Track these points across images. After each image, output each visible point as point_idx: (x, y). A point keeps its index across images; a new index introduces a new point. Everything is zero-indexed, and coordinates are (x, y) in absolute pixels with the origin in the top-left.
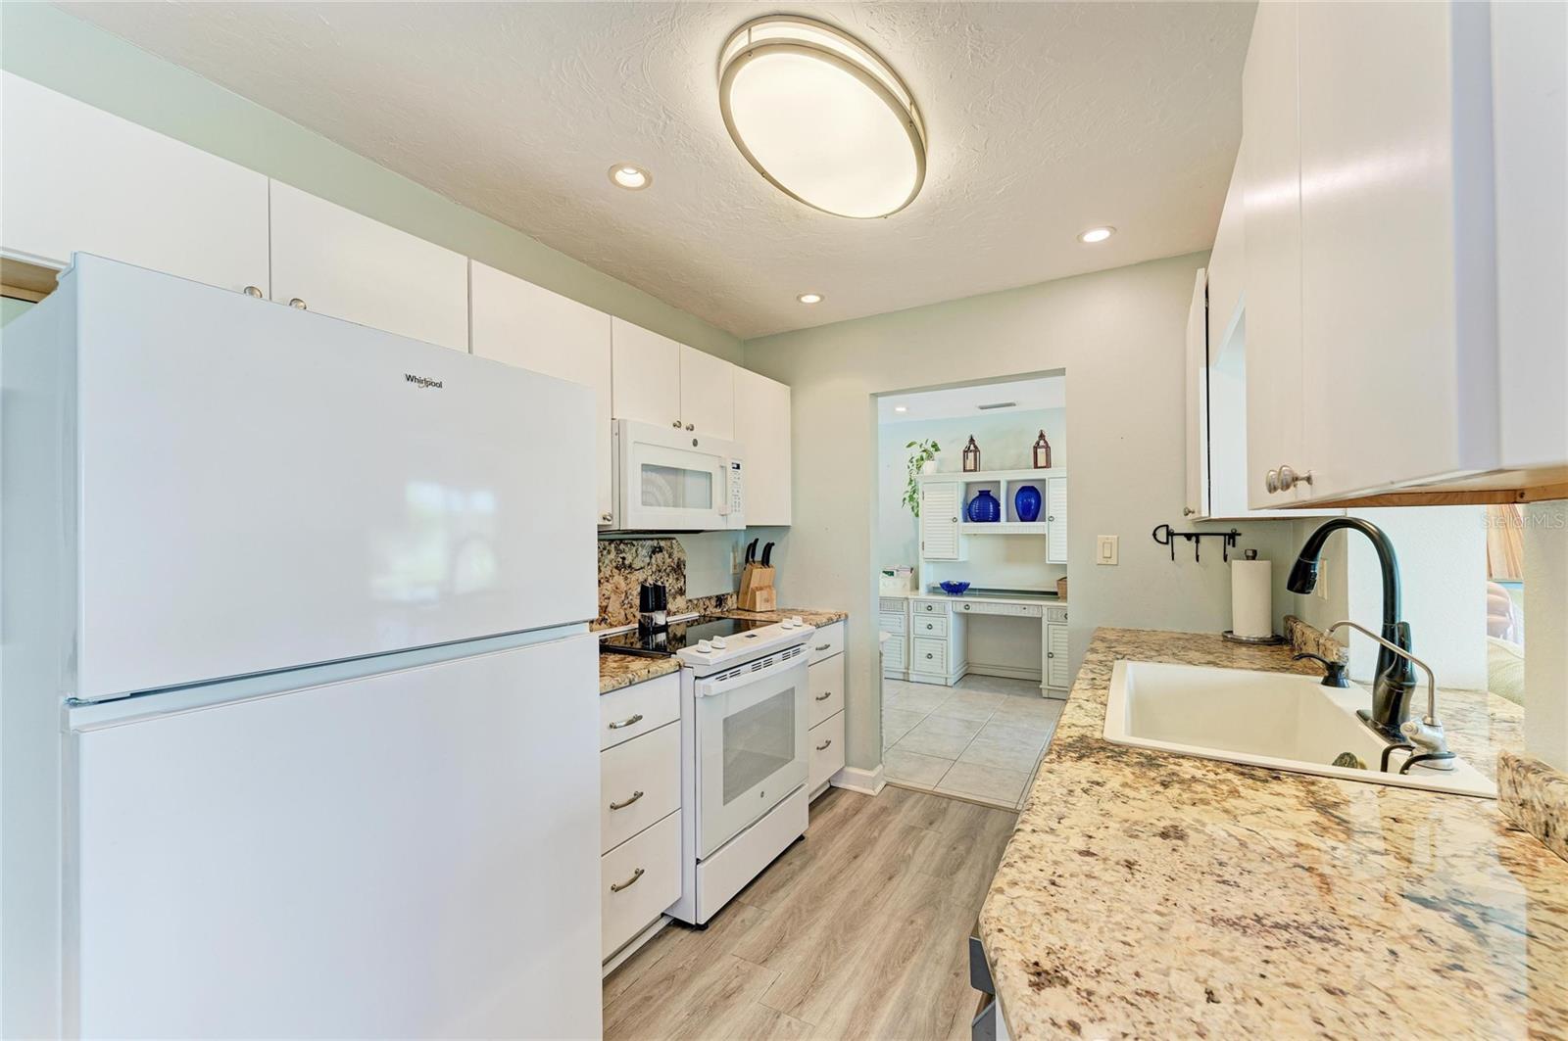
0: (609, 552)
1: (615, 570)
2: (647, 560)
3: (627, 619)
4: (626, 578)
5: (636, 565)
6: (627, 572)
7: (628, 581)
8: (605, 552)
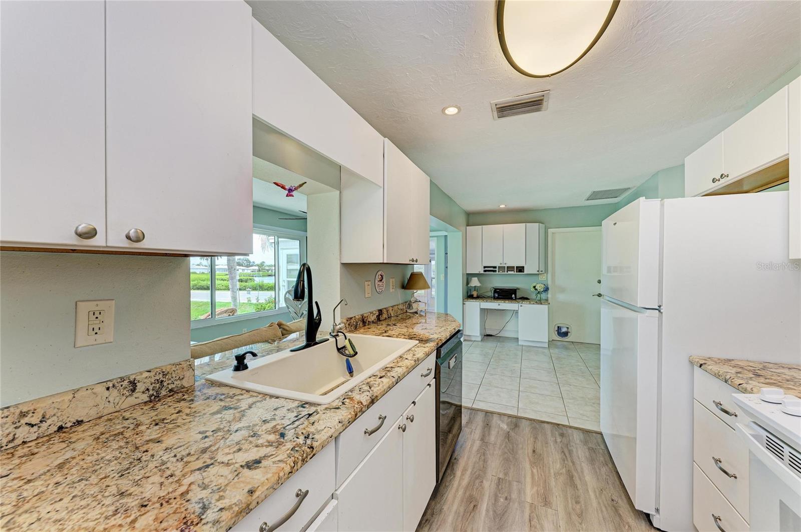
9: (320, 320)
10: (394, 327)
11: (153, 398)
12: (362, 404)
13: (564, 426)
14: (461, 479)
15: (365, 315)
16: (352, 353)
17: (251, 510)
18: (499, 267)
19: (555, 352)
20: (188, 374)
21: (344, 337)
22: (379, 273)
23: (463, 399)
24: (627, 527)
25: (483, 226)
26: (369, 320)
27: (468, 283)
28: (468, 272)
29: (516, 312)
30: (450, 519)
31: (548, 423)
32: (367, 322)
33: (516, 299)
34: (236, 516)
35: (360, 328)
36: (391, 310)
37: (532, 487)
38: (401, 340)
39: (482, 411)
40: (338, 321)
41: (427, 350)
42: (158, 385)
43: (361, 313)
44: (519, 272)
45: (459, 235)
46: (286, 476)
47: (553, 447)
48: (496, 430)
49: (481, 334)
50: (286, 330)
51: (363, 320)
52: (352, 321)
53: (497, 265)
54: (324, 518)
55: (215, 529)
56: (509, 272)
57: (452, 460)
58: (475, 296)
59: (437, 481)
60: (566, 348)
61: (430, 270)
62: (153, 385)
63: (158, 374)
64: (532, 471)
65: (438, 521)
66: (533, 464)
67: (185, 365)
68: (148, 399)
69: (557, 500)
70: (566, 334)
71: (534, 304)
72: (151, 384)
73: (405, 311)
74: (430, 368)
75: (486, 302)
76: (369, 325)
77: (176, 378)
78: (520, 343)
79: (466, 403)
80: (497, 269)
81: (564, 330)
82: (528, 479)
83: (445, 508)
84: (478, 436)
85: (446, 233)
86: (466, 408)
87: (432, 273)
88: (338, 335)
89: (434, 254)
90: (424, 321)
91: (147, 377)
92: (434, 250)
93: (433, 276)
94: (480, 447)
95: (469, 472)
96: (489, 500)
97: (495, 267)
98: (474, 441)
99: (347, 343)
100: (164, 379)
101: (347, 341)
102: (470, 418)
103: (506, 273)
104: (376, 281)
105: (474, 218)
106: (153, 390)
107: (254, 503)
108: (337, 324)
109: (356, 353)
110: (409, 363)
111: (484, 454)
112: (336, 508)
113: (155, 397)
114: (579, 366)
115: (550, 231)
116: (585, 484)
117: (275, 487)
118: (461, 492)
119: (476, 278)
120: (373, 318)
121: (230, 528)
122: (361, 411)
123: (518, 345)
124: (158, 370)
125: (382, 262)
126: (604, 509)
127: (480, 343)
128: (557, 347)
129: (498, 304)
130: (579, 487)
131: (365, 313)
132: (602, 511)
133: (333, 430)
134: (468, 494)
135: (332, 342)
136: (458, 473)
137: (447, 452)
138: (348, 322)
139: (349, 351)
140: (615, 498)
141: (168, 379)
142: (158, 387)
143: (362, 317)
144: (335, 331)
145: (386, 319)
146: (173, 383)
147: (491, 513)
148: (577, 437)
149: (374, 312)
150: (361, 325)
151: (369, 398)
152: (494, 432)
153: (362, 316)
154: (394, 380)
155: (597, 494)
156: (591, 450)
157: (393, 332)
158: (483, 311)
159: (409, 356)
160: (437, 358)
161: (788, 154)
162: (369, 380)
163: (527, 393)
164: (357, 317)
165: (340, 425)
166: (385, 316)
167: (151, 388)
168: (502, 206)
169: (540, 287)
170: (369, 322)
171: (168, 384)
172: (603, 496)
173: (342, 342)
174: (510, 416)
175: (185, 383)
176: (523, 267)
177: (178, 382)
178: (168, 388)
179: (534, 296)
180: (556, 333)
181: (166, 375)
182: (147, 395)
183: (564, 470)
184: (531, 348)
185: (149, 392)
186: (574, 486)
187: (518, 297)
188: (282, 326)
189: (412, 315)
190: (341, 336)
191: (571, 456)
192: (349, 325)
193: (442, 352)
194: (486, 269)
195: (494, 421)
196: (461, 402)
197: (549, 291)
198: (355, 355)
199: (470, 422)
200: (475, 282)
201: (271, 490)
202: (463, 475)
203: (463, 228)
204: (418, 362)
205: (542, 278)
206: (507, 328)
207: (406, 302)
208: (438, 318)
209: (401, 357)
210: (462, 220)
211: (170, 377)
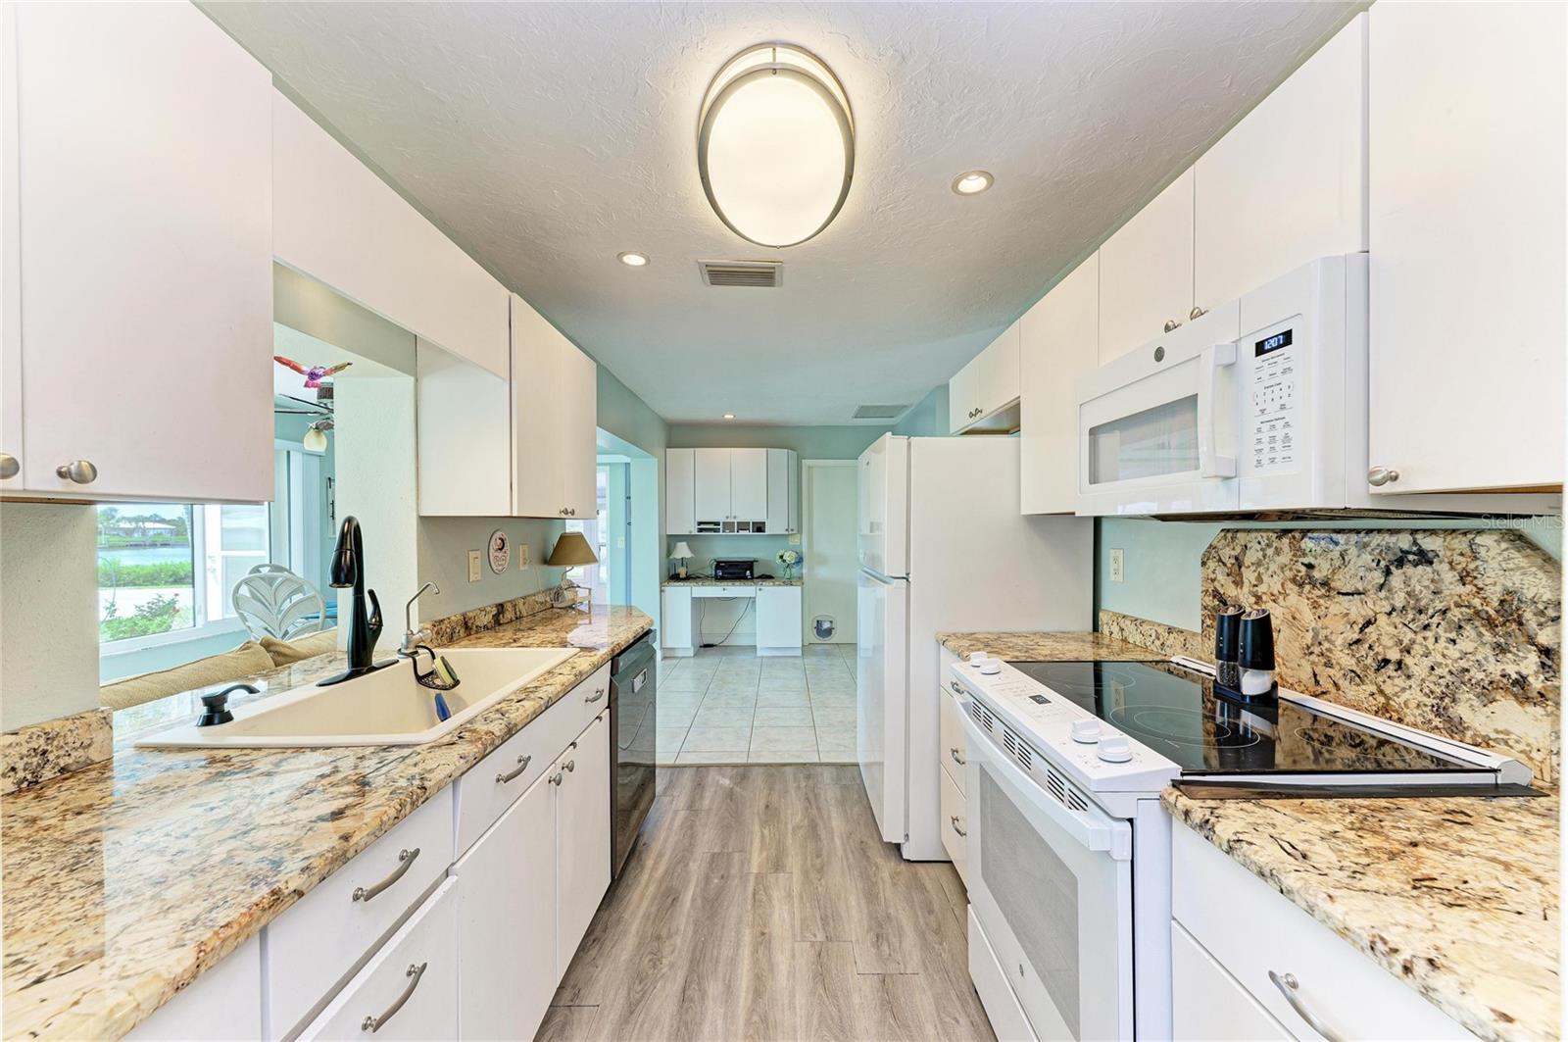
0: (1278, 552)
1: (1290, 585)
2: (1378, 577)
3: (1317, 683)
4: (1315, 606)
5: (1341, 583)
6: (1317, 592)
7: (1321, 611)
8: (1270, 552)
9: (380, 624)
10: (530, 632)
11: (25, 785)
12: (493, 734)
13: (811, 764)
14: (654, 868)
15: (470, 615)
16: (449, 681)
17: (349, 859)
18: (724, 523)
19: (810, 661)
20: (99, 737)
21: (430, 655)
22: (498, 535)
23: (657, 755)
24: (874, 868)
25: (696, 449)
26: (479, 624)
27: (669, 552)
28: (668, 533)
29: (752, 600)
30: (634, 928)
31: (790, 764)
32: (475, 628)
33: (752, 578)
34: (331, 863)
35: (460, 639)
36: (521, 604)
37: (761, 853)
38: (549, 649)
39: (691, 766)
40: (415, 627)
41: (595, 659)
42: (35, 759)
43: (463, 611)
44: (758, 531)
45: (653, 464)
46: (391, 821)
47: (794, 795)
48: (713, 790)
49: (693, 645)
50: (285, 655)
51: (466, 623)
52: (444, 627)
53: (721, 519)
54: (439, 897)
55: (306, 875)
56: (741, 533)
57: (638, 848)
58: (683, 575)
59: (613, 877)
60: (827, 654)
61: (598, 531)
62: (25, 759)
63: (35, 737)
64: (762, 833)
65: (614, 935)
66: (764, 824)
67: (93, 719)
68: (14, 788)
69: (794, 862)
70: (829, 632)
71: (780, 585)
72: (22, 758)
73: (548, 606)
74: (600, 689)
75: (702, 585)
76: (477, 632)
77: (74, 746)
78: (759, 653)
79: (663, 757)
80: (721, 527)
81: (826, 625)
82: (757, 844)
83: (626, 916)
84: (682, 805)
85: (628, 460)
86: (663, 767)
87: (600, 535)
88: (416, 652)
89: (605, 497)
90: (587, 621)
91: (10, 745)
92: (604, 489)
93: (601, 541)
94: (686, 818)
95: (666, 858)
96: (697, 886)
97: (717, 524)
98: (676, 812)
99: (438, 664)
100: (49, 748)
101: (438, 661)
102: (671, 781)
103: (736, 533)
104: (491, 551)
105: (682, 435)
106: (25, 770)
107: (352, 851)
108: (415, 632)
109: (457, 683)
110: (567, 678)
111: (692, 827)
112: (455, 886)
113: (30, 783)
114: (842, 678)
115: (806, 462)
116: (831, 832)
117: (377, 833)
118: (652, 888)
119: (684, 544)
120: (485, 619)
121: (324, 878)
122: (492, 743)
123: (756, 657)
124: (34, 730)
125: (509, 515)
126: (850, 855)
127: (692, 661)
128: (815, 654)
129: (721, 588)
130: (823, 837)
131: (469, 612)
132: (848, 859)
133: (452, 767)
134: (663, 887)
135: (403, 665)
136: (649, 863)
137: (630, 838)
138: (436, 629)
139: (443, 680)
140: (865, 839)
141: (56, 747)
142: (35, 764)
143: (464, 619)
144: (412, 645)
145: (511, 621)
146: (69, 755)
147: (699, 901)
148: (827, 776)
149: (488, 609)
150: (462, 634)
151: (503, 726)
152: (708, 794)
153: (464, 615)
154: (542, 702)
155: (845, 841)
156: (844, 788)
157: (530, 641)
158: (698, 603)
159: (566, 670)
160: (612, 674)
161: (1019, 397)
162: (498, 707)
163: (764, 729)
164: (453, 618)
165: (462, 761)
166: (509, 615)
167: (20, 765)
168: (729, 416)
169: (790, 557)
170: (477, 627)
171: (58, 757)
172: (851, 841)
173: (425, 665)
174: (735, 766)
175: (95, 755)
176: (764, 523)
177: (80, 752)
178: (58, 764)
179: (780, 573)
180: (815, 631)
181: (53, 739)
182: (12, 779)
183: (806, 821)
184: (777, 660)
185: (16, 773)
186: (816, 837)
187: (755, 576)
188: (272, 648)
189: (562, 612)
190: (423, 654)
191: (817, 800)
192: (438, 633)
193: (621, 664)
194: (702, 526)
195: (710, 779)
196: (655, 760)
197: (805, 563)
198: (454, 686)
199: (670, 786)
200: (683, 551)
201: (373, 837)
202: (656, 863)
203: (661, 451)
204: (580, 678)
205: (794, 541)
206: (738, 630)
207: (550, 589)
208: (613, 613)
209: (549, 672)
210: (658, 436)
211: (62, 743)
